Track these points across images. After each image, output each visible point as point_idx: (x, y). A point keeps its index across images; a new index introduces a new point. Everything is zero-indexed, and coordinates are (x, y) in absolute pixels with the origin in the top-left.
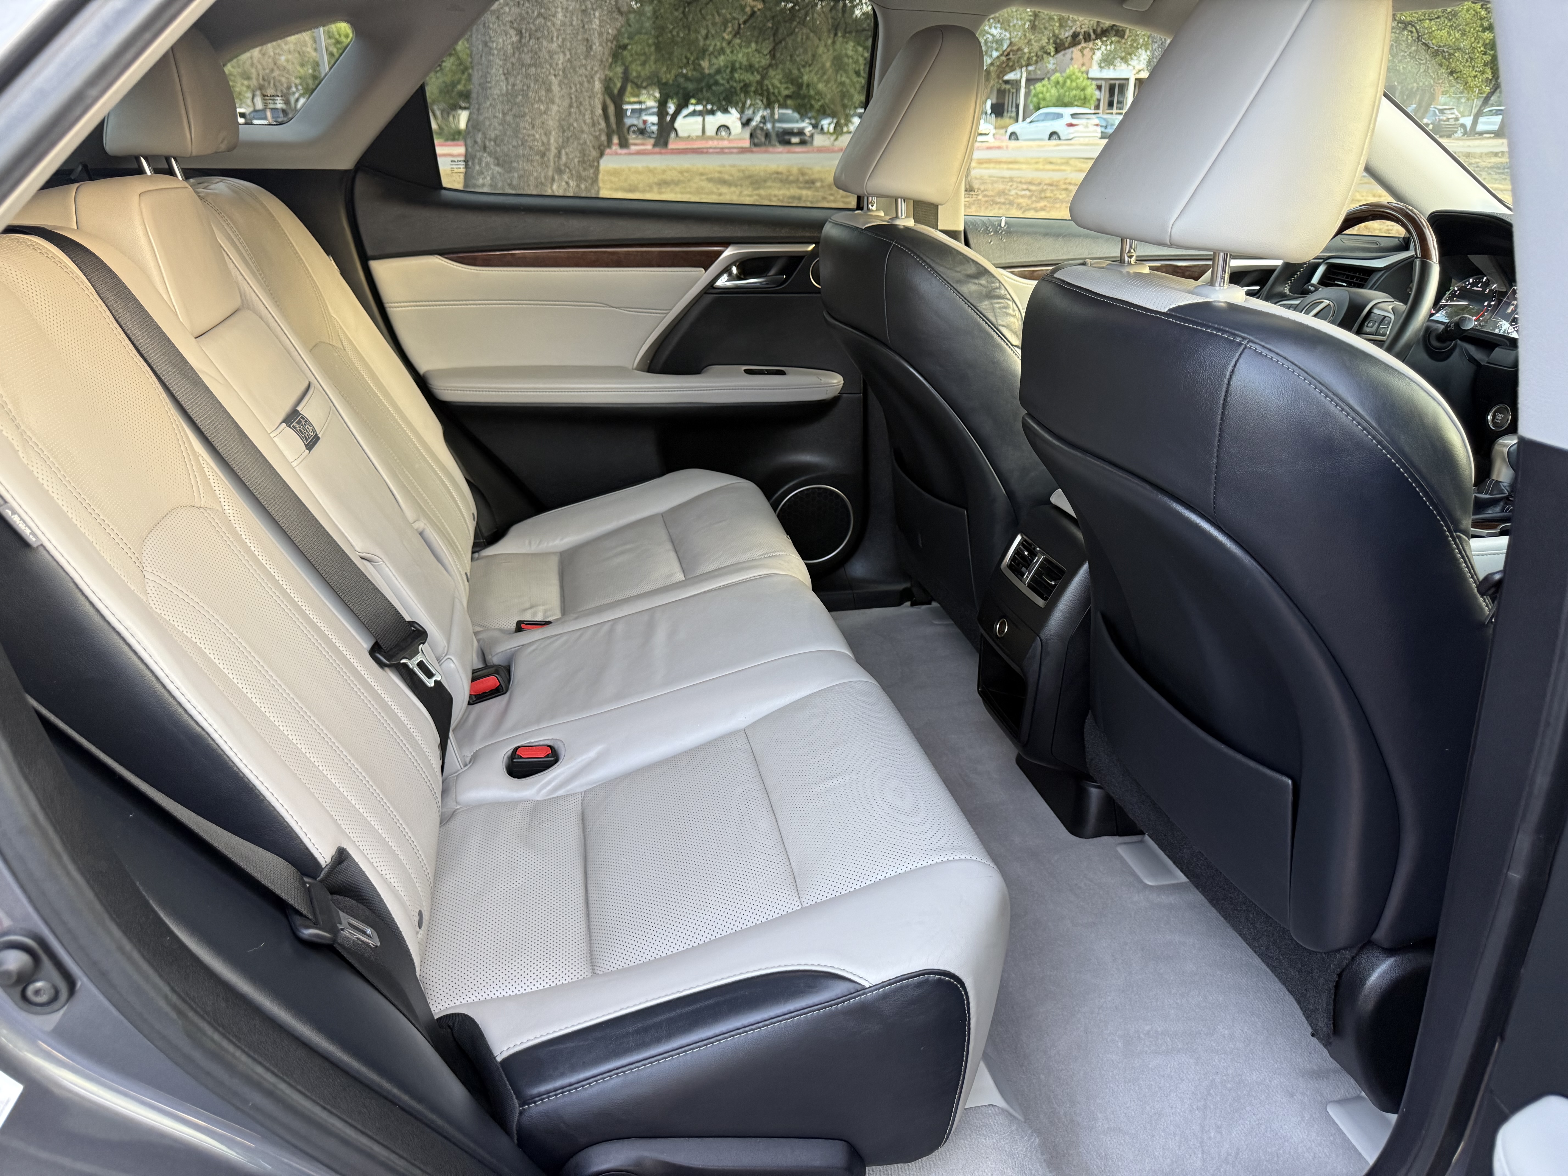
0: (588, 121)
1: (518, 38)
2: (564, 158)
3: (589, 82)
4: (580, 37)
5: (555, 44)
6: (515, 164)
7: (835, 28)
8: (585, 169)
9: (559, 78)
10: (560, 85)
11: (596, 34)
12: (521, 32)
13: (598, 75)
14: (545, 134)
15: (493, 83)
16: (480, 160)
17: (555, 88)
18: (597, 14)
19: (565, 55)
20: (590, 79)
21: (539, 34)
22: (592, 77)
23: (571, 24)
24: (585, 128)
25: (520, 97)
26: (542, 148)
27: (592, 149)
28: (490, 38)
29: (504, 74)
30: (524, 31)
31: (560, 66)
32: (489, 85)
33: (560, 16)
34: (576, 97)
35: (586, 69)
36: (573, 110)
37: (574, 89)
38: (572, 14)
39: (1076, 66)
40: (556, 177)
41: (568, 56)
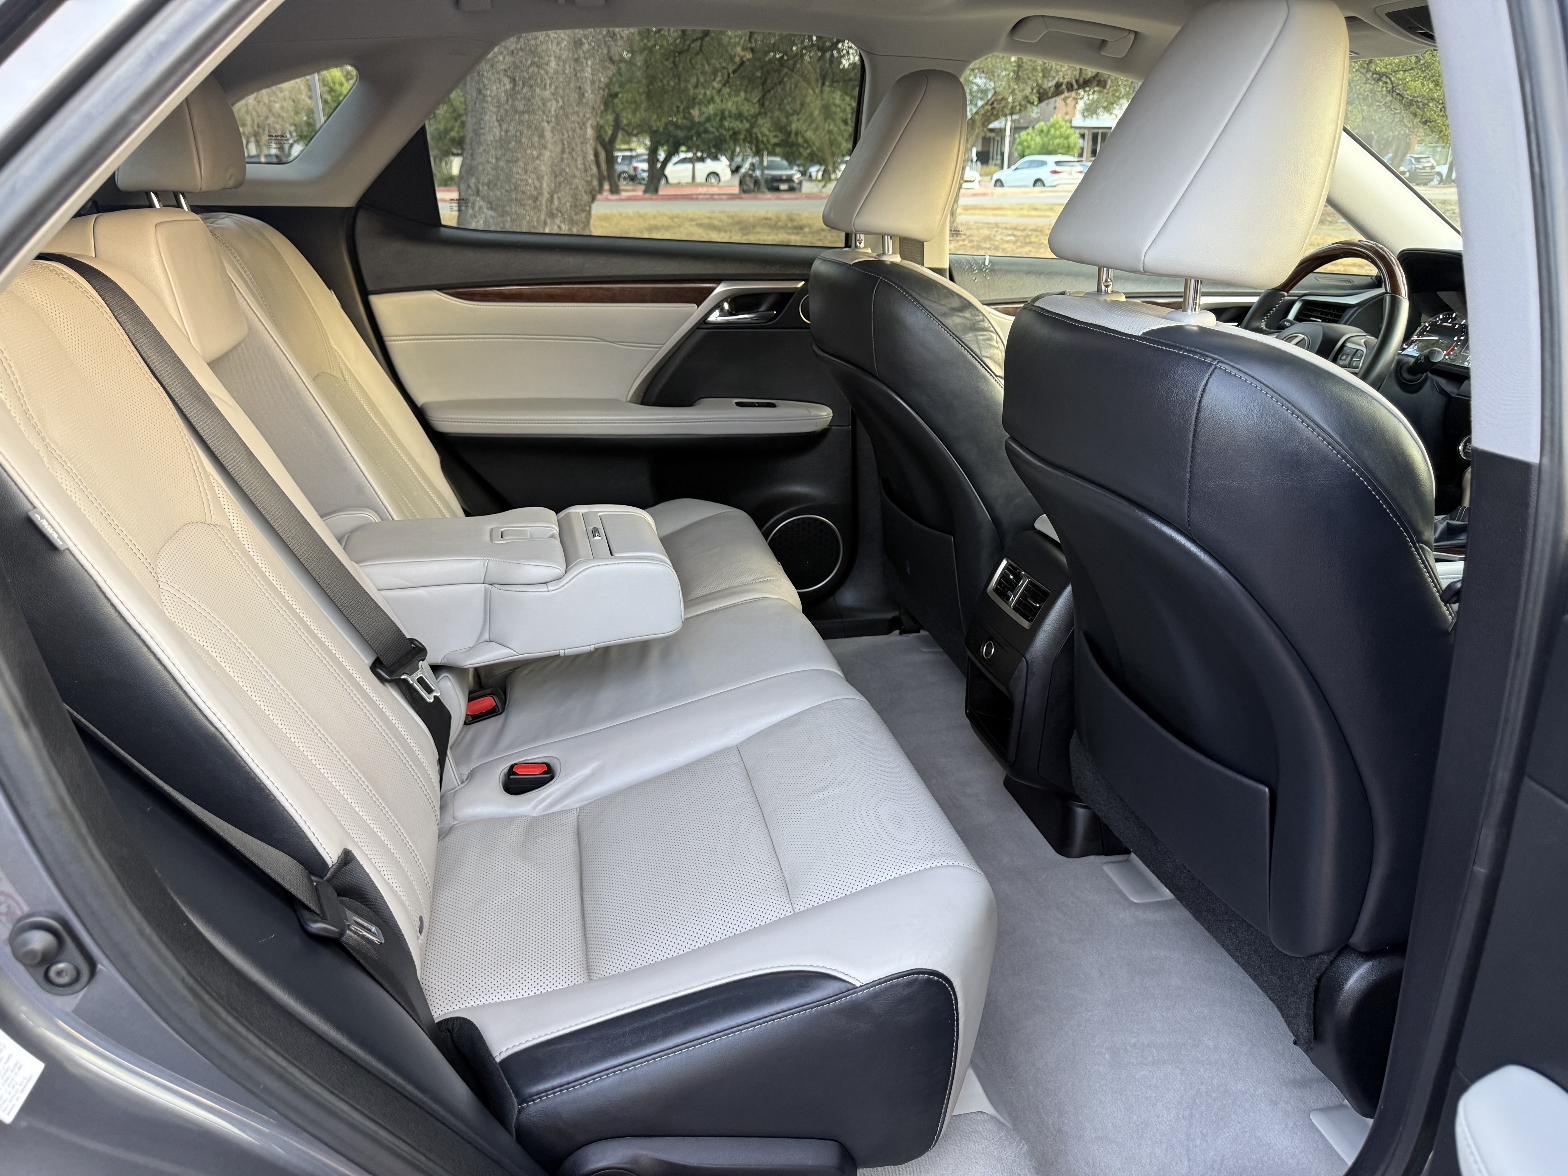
0: (580, 166)
1: (511, 85)
2: (556, 202)
3: (581, 128)
4: (572, 85)
5: (548, 92)
6: (508, 208)
7: (824, 78)
8: (576, 214)
9: (551, 125)
10: (552, 132)
11: (588, 83)
12: (514, 80)
13: (590, 122)
14: (538, 179)
15: (487, 129)
16: (473, 204)
17: (548, 134)
18: (589, 63)
19: (558, 102)
20: (583, 125)
21: (532, 82)
22: (584, 124)
23: (564, 73)
24: (577, 173)
25: (513, 143)
26: (535, 193)
27: (584, 195)
28: (484, 85)
29: (498, 121)
30: (517, 79)
31: (553, 113)
32: (483, 131)
33: (553, 64)
34: (568, 143)
35: (578, 116)
36: (565, 156)
37: (566, 135)
38: (565, 63)
39: (1059, 116)
40: (549, 221)
41: (561, 103)
